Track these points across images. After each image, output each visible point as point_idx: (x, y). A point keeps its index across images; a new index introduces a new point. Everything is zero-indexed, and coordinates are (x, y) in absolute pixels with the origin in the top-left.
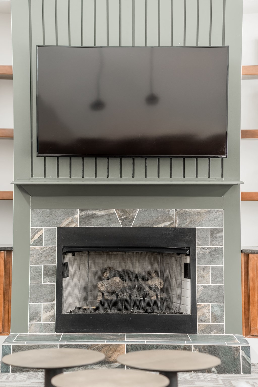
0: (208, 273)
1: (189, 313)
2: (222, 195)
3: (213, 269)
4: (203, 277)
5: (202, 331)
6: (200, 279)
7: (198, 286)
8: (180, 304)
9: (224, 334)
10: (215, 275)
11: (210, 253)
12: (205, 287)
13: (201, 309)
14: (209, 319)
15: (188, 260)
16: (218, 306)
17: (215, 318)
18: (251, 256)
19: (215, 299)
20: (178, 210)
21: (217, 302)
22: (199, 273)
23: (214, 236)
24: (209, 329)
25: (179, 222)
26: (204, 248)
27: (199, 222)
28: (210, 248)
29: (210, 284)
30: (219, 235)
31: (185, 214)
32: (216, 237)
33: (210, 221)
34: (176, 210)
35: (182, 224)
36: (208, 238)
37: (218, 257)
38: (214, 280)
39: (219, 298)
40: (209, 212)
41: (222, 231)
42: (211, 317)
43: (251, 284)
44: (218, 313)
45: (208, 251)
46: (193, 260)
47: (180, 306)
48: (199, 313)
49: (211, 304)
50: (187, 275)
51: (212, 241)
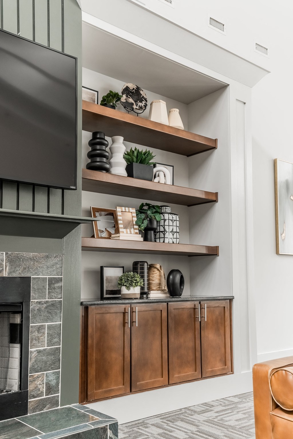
0: (44, 333)
1: (15, 388)
2: (61, 236)
3: (49, 327)
4: (38, 339)
5: (34, 410)
6: (34, 342)
7: (31, 352)
8: (6, 378)
9: (59, 407)
10: (51, 335)
11: (46, 308)
12: (39, 352)
13: (34, 381)
14: (42, 392)
15: (17, 320)
16: (53, 373)
17: (50, 389)
18: (91, 309)
19: (51, 365)
20: (9, 253)
21: (53, 369)
22: (33, 334)
23: (52, 286)
24: (42, 404)
25: (9, 269)
26: (40, 303)
27: (35, 270)
28: (47, 302)
29: (46, 348)
30: (56, 285)
31: (18, 258)
32: (54, 288)
33: (48, 267)
34: (6, 254)
35: (14, 272)
36: (45, 289)
37: (56, 312)
38: (51, 341)
39: (54, 365)
40: (47, 257)
41: (61, 280)
42: (44, 390)
43: (90, 342)
44: (53, 383)
45: (45, 305)
46: (25, 319)
47: (6, 381)
48: (31, 387)
49: (45, 372)
51: (49, 293)
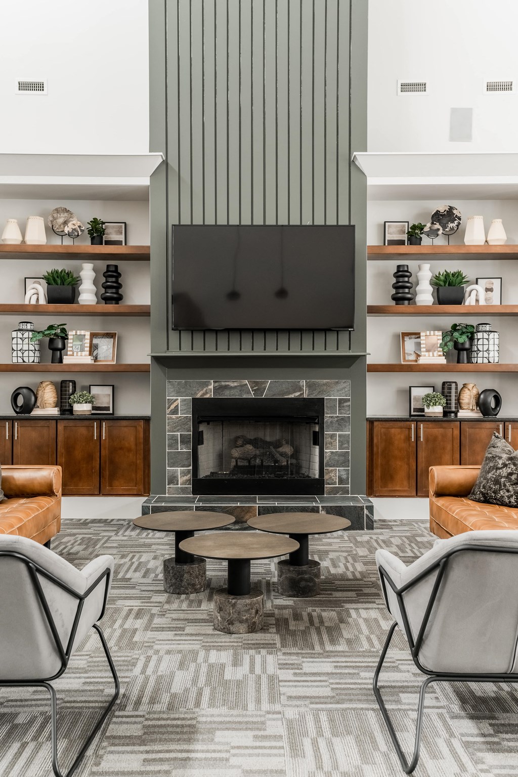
0: (336, 440)
1: (317, 476)
2: (349, 366)
3: (340, 436)
4: (331, 443)
5: (329, 493)
6: (328, 445)
7: (326, 452)
8: (309, 469)
9: (349, 495)
10: (342, 442)
11: (337, 421)
12: (332, 453)
13: (329, 473)
14: (335, 482)
15: (317, 429)
16: (344, 469)
17: (341, 481)
18: (376, 424)
19: (342, 464)
20: (308, 381)
21: (343, 466)
22: (327, 440)
23: (342, 405)
24: (335, 491)
25: (308, 393)
26: (332, 417)
27: (327, 393)
28: (338, 416)
29: (338, 450)
30: (345, 404)
31: (314, 384)
32: (343, 407)
33: (338, 391)
34: (306, 381)
35: (312, 394)
36: (336, 407)
37: (345, 425)
38: (341, 446)
39: (344, 463)
40: (337, 382)
41: (349, 400)
42: (337, 480)
43: (375, 449)
44: (344, 477)
45: (336, 419)
46: (322, 428)
47: (309, 470)
48: (326, 477)
49: (337, 468)
50: (315, 443)
51: (339, 410)
